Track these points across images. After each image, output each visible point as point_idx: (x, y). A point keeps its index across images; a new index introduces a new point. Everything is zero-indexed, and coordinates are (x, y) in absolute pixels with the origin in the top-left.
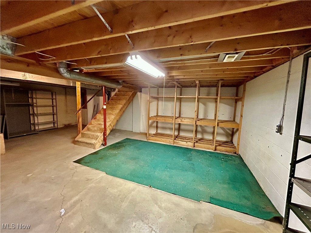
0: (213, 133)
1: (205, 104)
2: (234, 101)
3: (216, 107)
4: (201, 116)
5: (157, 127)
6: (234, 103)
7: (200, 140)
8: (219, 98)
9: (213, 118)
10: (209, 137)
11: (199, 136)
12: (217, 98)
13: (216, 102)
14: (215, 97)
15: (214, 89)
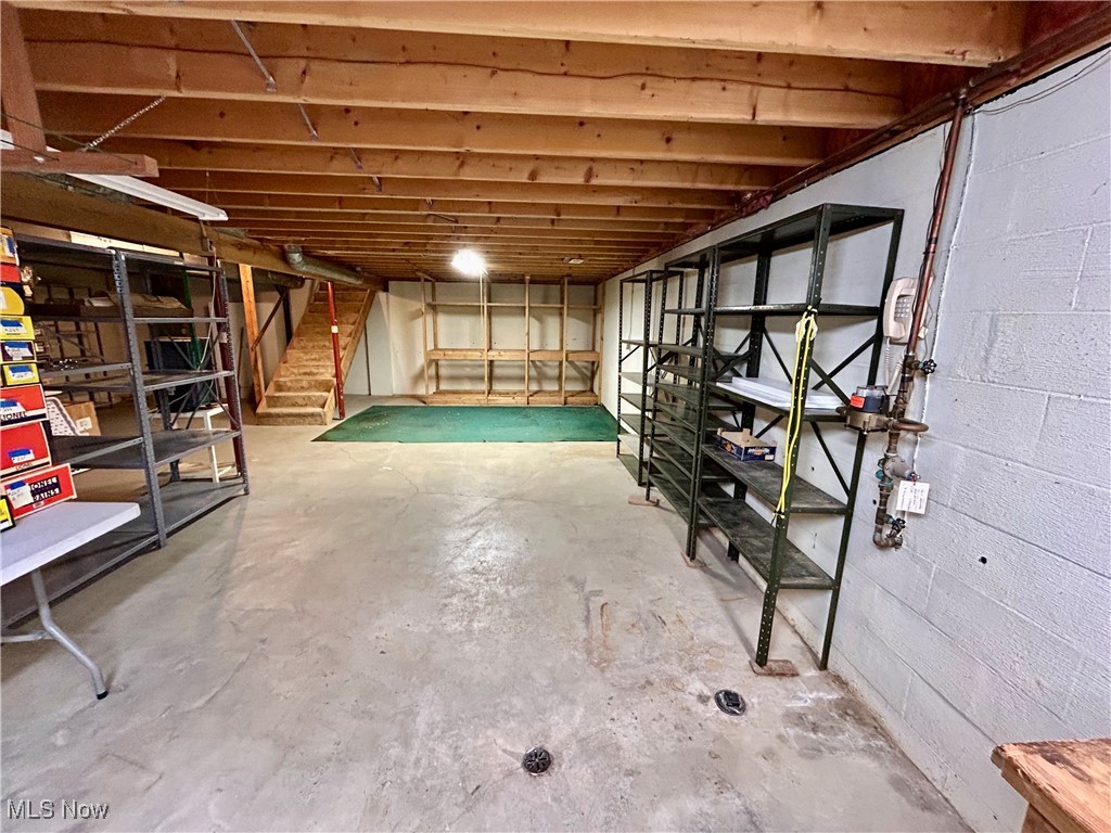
0: (559, 378)
1: (540, 320)
2: (592, 313)
3: (562, 325)
4: (535, 345)
5: (438, 377)
6: (592, 316)
7: (536, 393)
8: (565, 308)
9: (558, 348)
10: (552, 387)
11: (534, 387)
12: (563, 308)
13: (561, 314)
14: (559, 306)
15: (555, 289)
